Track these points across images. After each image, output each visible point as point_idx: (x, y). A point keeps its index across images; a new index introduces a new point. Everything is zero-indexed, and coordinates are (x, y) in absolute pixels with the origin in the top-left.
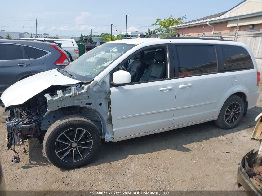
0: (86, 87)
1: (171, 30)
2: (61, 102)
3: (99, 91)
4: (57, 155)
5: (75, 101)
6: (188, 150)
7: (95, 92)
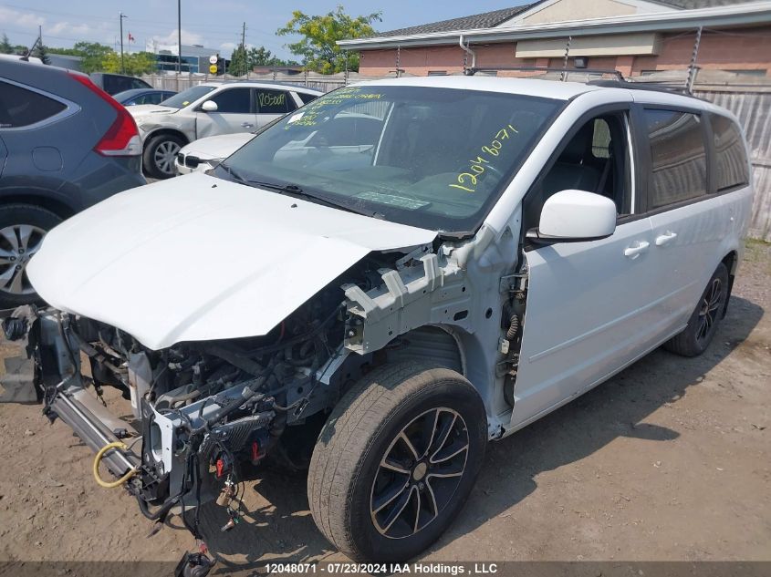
0: (461, 252)
1: (340, 52)
2: (399, 317)
3: (493, 266)
4: (375, 522)
5: (433, 309)
6: (665, 434)
7: (482, 269)
